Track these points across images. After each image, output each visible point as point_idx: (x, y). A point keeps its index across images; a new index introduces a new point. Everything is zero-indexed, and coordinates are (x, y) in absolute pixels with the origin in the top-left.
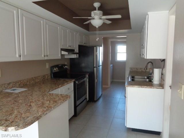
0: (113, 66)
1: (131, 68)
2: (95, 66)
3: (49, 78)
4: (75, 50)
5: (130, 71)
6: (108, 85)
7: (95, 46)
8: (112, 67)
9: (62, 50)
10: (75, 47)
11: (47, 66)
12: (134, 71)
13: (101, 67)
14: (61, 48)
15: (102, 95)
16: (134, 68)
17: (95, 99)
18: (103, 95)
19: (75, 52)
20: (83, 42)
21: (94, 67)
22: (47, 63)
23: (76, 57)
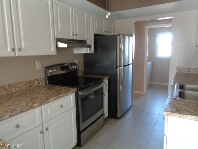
0: (152, 64)
1: (179, 69)
2: (118, 65)
3: (41, 84)
4: (88, 42)
5: (177, 73)
6: (143, 91)
7: (118, 35)
8: (150, 66)
9: (58, 40)
10: (86, 36)
11: (38, 66)
12: (183, 73)
13: (131, 66)
14: (56, 37)
15: (131, 106)
16: (184, 69)
17: (119, 116)
18: (133, 106)
19: (87, 45)
20: (103, 30)
21: (117, 67)
22: (37, 62)
23: (88, 52)
